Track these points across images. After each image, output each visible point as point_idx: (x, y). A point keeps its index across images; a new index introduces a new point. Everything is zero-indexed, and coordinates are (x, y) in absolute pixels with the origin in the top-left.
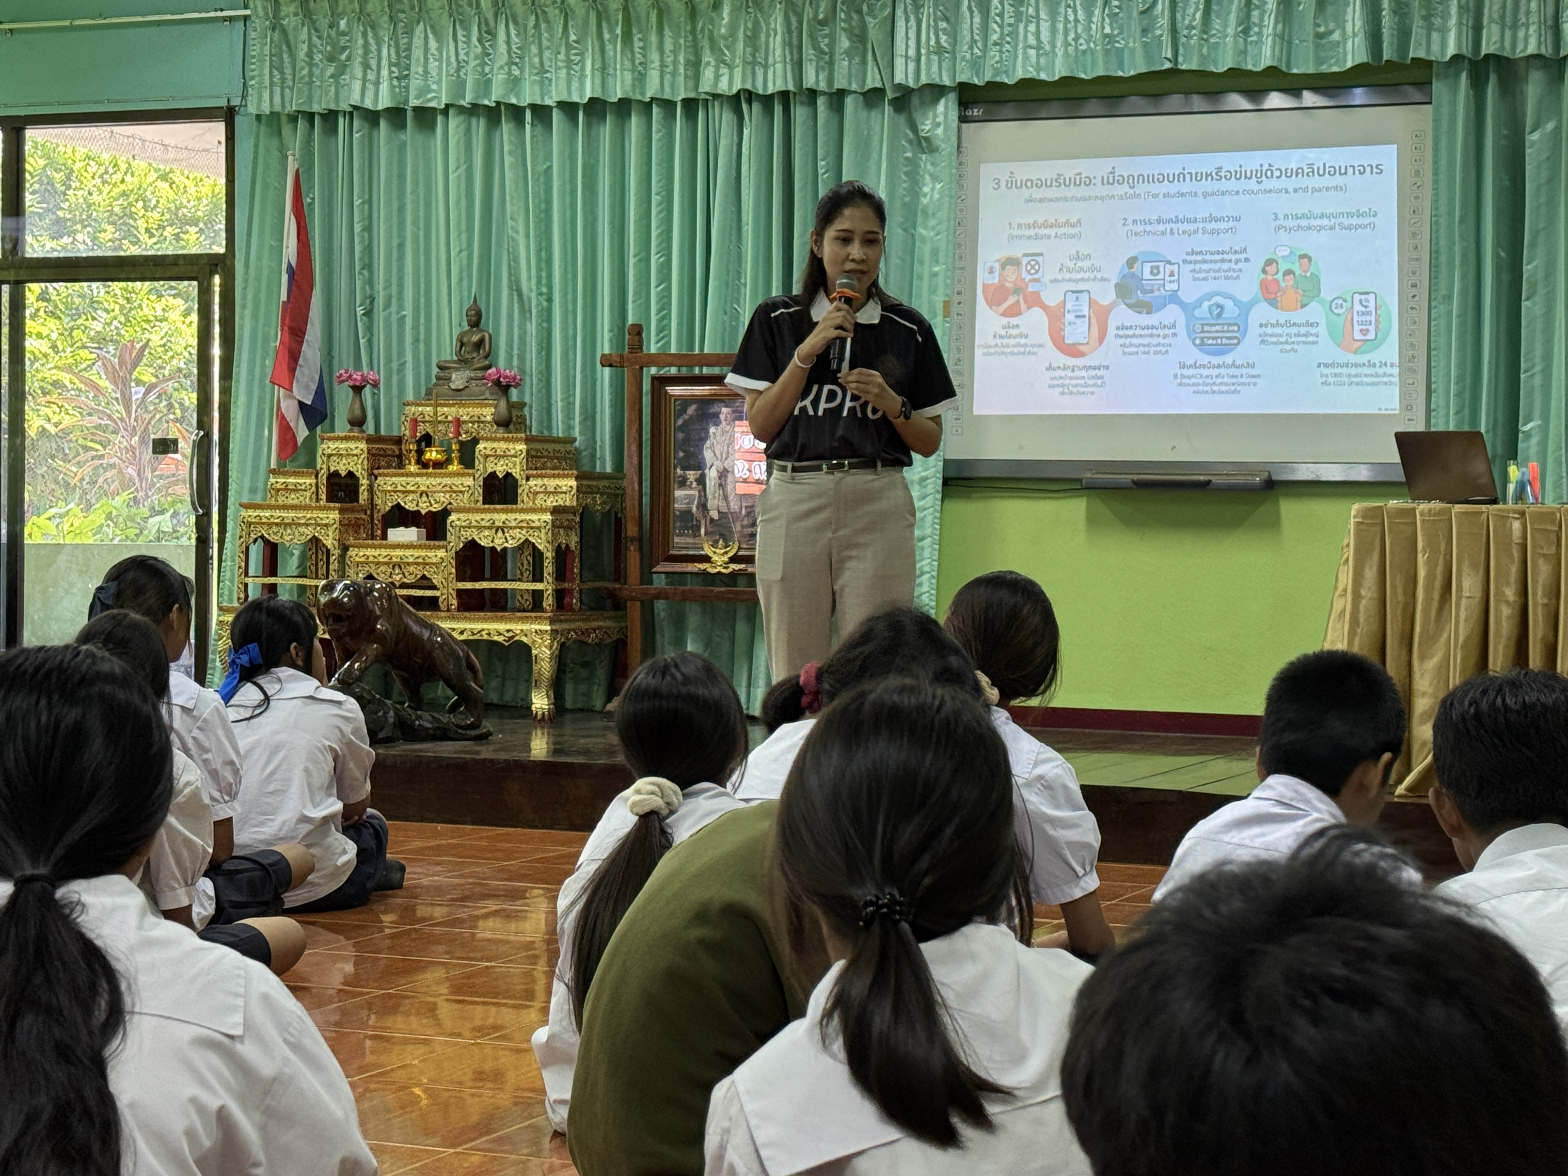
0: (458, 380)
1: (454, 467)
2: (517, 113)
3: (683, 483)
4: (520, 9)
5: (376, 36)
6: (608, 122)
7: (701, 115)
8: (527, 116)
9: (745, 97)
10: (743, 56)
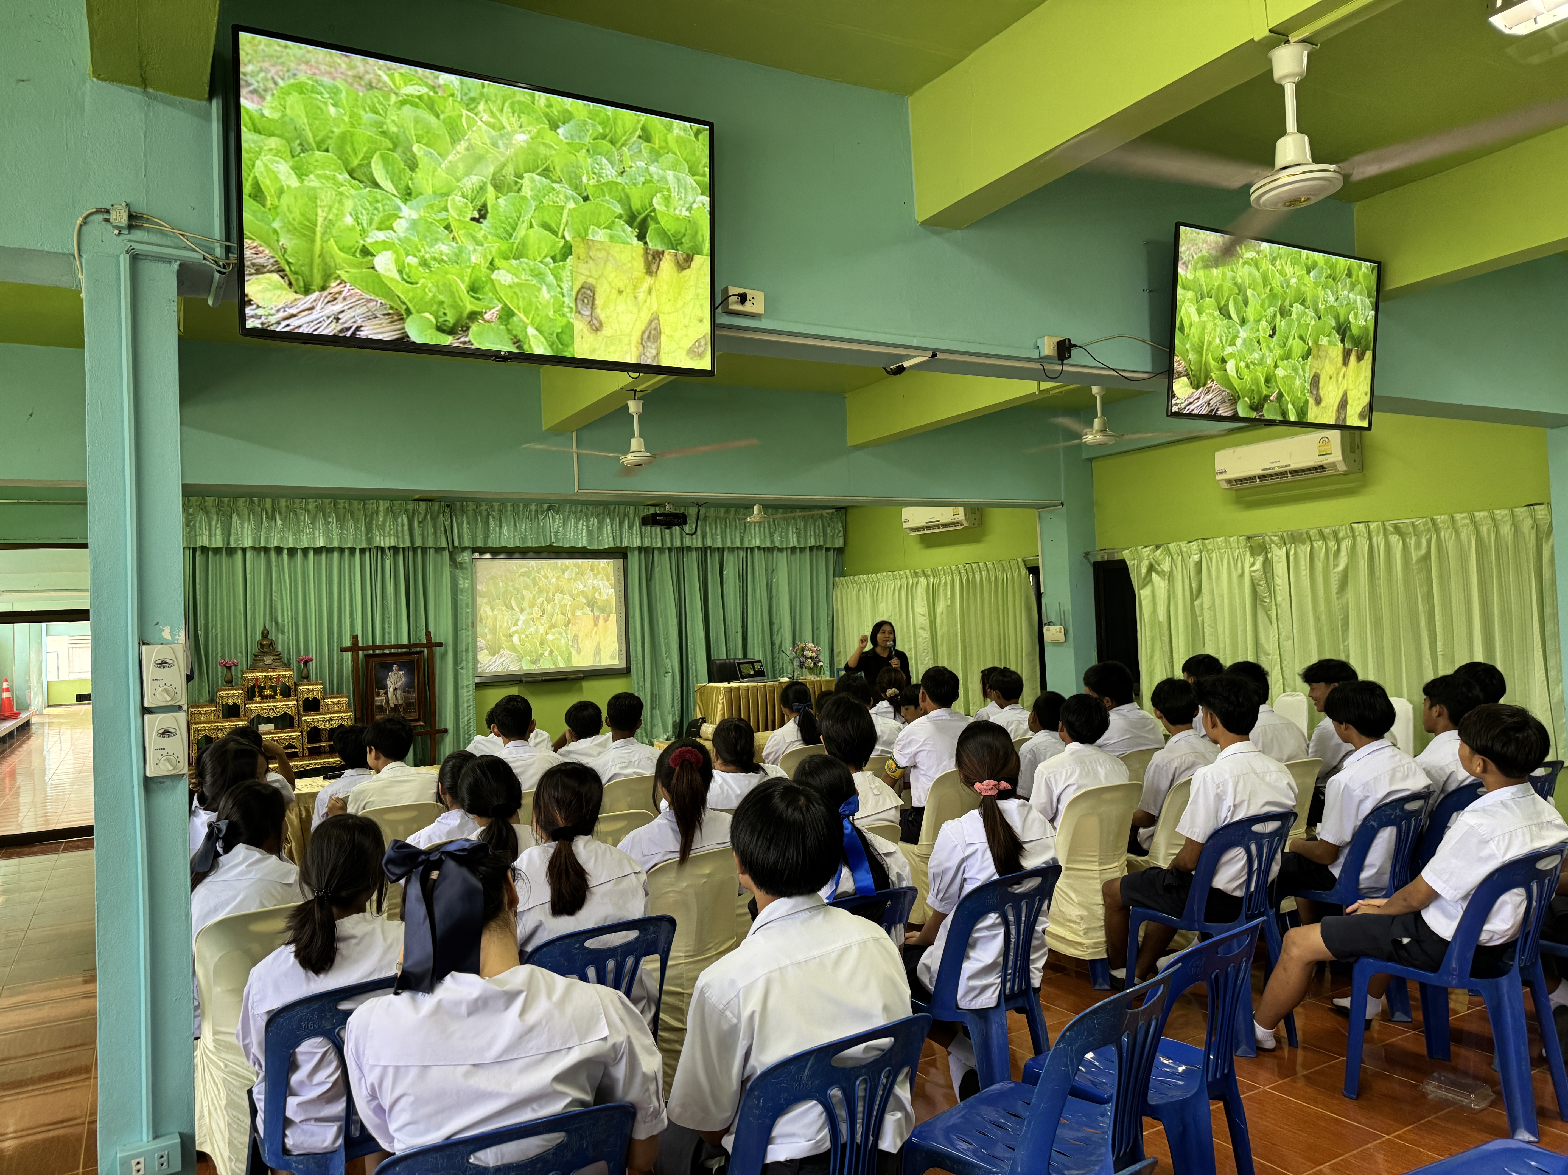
0: (268, 660)
1: (279, 697)
2: (279, 550)
3: (378, 694)
4: (284, 510)
5: (208, 516)
6: (324, 555)
7: (368, 554)
8: (285, 552)
9: (389, 548)
10: (389, 533)
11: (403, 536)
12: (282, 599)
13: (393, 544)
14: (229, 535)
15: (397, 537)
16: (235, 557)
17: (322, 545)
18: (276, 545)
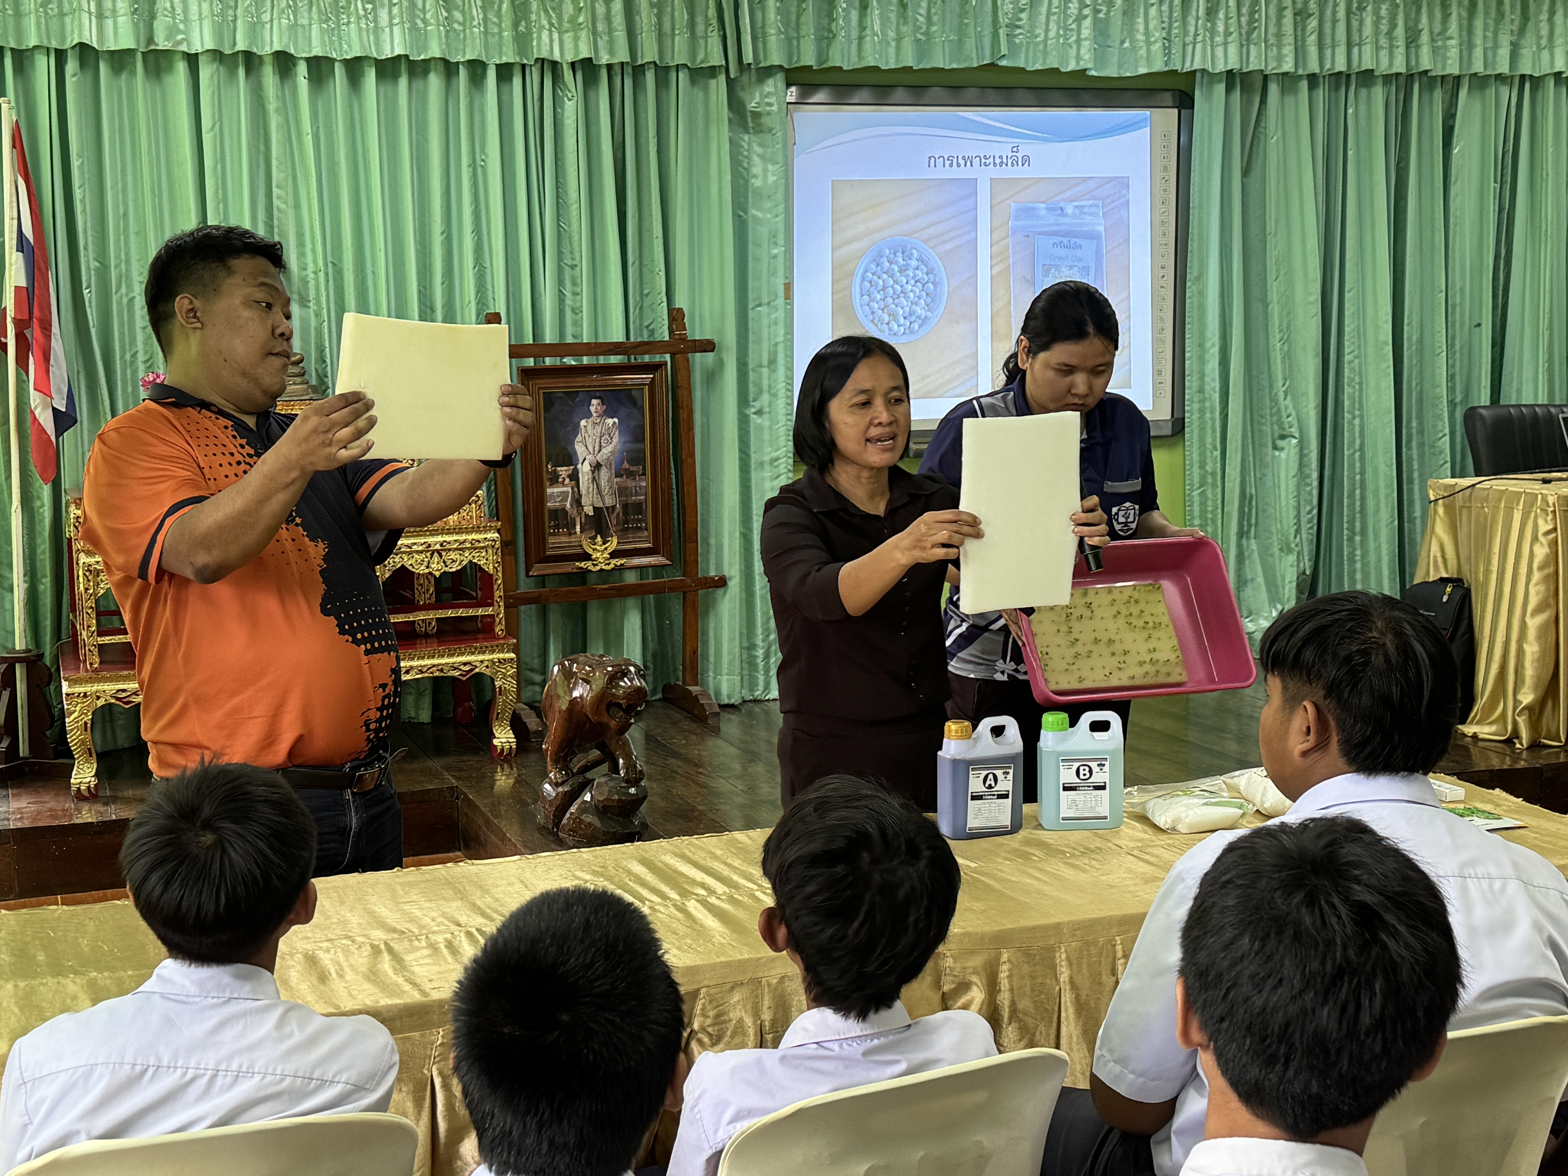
3: (555, 479)
6: (403, 82)
7: (517, 81)
8: (302, 69)
9: (573, 64)
10: (573, 20)
11: (610, 31)
12: (297, 206)
13: (585, 54)
14: (152, 17)
15: (595, 33)
16: (168, 79)
17: (398, 51)
18: (277, 47)
